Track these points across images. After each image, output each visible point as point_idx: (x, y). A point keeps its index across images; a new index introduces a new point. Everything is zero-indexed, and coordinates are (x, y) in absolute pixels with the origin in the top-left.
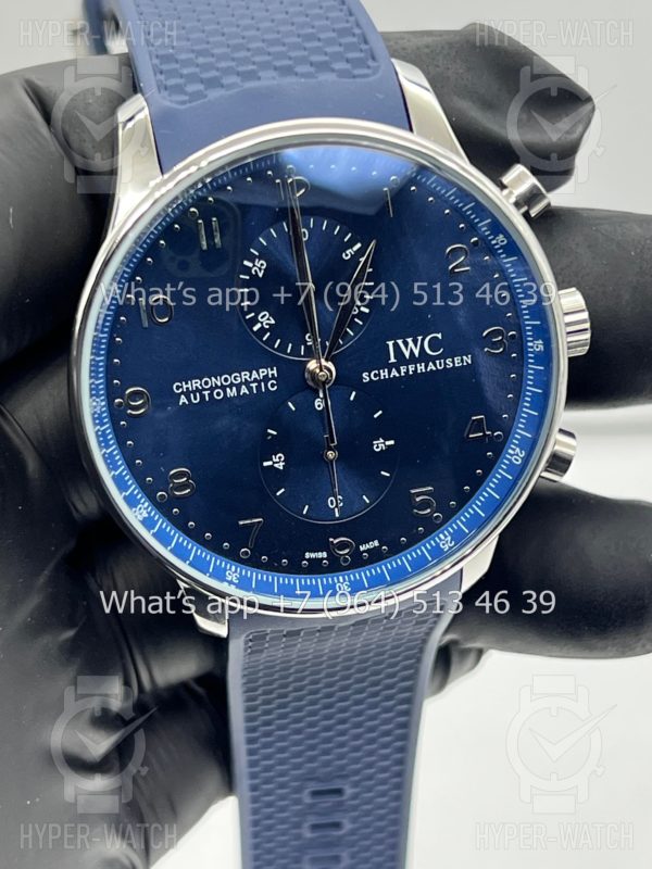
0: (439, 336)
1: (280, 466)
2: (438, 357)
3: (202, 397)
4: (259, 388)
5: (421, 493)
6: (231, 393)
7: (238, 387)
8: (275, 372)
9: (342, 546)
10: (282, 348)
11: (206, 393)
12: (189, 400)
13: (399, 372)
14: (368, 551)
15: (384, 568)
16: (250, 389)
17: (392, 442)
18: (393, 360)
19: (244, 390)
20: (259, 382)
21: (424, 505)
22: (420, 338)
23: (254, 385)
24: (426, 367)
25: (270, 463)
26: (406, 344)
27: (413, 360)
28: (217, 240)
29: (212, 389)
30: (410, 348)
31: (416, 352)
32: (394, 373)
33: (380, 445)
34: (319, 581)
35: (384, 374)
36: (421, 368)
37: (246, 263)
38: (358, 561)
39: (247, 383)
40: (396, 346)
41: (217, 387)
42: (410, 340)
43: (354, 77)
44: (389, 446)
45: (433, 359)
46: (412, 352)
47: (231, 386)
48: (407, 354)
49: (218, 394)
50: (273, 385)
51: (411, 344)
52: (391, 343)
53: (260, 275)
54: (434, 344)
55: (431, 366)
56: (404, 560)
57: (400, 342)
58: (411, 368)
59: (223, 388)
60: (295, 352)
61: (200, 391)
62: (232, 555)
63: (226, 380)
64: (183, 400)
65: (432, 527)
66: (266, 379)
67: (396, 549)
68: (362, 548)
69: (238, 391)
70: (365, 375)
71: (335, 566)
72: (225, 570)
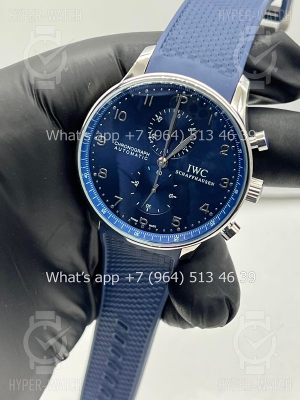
0: (207, 171)
1: (136, 185)
2: (204, 178)
3: (122, 150)
4: (141, 157)
5: (177, 219)
6: (132, 154)
7: (135, 153)
8: (149, 155)
9: (144, 222)
10: (155, 148)
11: (124, 150)
12: (118, 148)
13: (189, 176)
14: (151, 227)
15: (153, 235)
16: (138, 156)
17: (176, 197)
18: (188, 171)
19: (136, 155)
20: (142, 155)
21: (176, 223)
22: (200, 169)
23: (140, 155)
24: (198, 179)
25: (134, 182)
26: (195, 168)
27: (195, 174)
28: (150, 104)
29: (127, 149)
30: (196, 170)
31: (197, 173)
32: (187, 175)
33: (171, 196)
34: (131, 228)
35: (183, 174)
36: (196, 179)
37: (156, 116)
38: (146, 229)
39: (138, 154)
40: (191, 167)
41: (128, 149)
42: (197, 168)
43: (224, 74)
44: (174, 198)
45: (202, 178)
46: (196, 172)
47: (133, 152)
48: (194, 172)
49: (128, 152)
50: (146, 158)
51: (197, 169)
52: (190, 165)
53: (159, 121)
54: (204, 173)
55: (200, 180)
56: (161, 236)
57: (193, 167)
58: (193, 177)
59: (130, 151)
60: (158, 152)
61: (123, 148)
62: (108, 205)
63: (132, 149)
64: (116, 148)
65: (175, 231)
66: (145, 155)
67: (160, 232)
68: (150, 225)
69: (135, 154)
70: (177, 171)
71: (138, 226)
72: (103, 208)
